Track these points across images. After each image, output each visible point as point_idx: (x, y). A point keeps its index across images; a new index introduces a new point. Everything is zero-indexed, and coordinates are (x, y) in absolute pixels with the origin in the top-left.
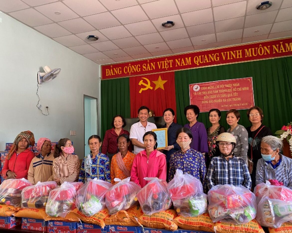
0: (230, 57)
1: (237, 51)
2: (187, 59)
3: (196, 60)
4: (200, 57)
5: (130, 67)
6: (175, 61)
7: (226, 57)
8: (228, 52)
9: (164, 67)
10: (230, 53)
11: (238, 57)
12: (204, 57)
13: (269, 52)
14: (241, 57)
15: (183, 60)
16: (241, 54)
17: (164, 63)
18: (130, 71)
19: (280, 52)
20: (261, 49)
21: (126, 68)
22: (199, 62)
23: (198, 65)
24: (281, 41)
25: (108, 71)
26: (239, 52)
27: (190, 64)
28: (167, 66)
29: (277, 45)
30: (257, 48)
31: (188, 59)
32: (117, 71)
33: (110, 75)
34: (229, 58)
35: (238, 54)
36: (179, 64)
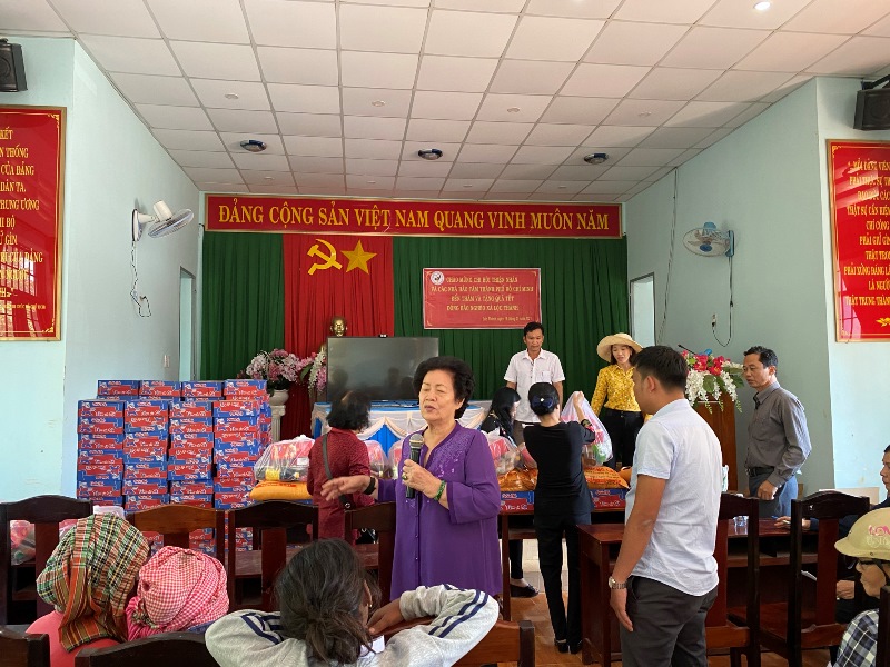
0: (503, 225)
1: (518, 214)
2: (420, 213)
3: (439, 219)
4: (447, 213)
5: (285, 210)
6: (394, 214)
7: (497, 224)
8: (501, 214)
9: (371, 222)
10: (504, 216)
11: (518, 227)
12: (455, 215)
13: (570, 225)
14: (523, 227)
15: (411, 214)
16: (523, 220)
17: (371, 213)
18: (285, 220)
19: (588, 228)
20: (557, 218)
21: (275, 210)
22: (444, 225)
23: (442, 230)
24: (591, 207)
25: (225, 210)
26: (520, 217)
27: (426, 226)
28: (376, 222)
29: (585, 215)
30: (551, 214)
31: (423, 214)
32: (251, 214)
33: (231, 221)
34: (501, 227)
35: (518, 220)
36: (403, 222)
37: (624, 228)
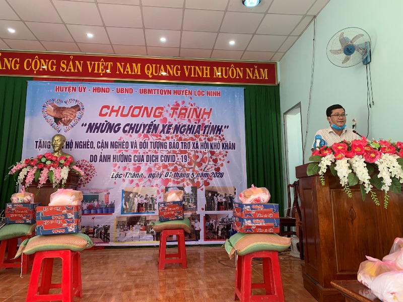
0: (195, 74)
1: (205, 67)
2: (134, 65)
3: (148, 69)
4: (154, 66)
5: (36, 61)
6: (115, 65)
7: (190, 73)
8: (193, 67)
9: (98, 70)
10: (195, 68)
11: (205, 76)
12: (160, 67)
13: (241, 75)
14: (208, 76)
15: (128, 65)
16: (208, 72)
18: (35, 68)
19: (254, 78)
20: (232, 70)
21: (28, 61)
22: (152, 74)
23: (150, 76)
24: (256, 64)
26: (207, 70)
27: (139, 73)
28: (102, 71)
29: (252, 69)
30: (228, 68)
31: (136, 66)
32: (10, 64)
34: (193, 76)
35: (205, 72)
36: (122, 70)
37: (279, 79)
